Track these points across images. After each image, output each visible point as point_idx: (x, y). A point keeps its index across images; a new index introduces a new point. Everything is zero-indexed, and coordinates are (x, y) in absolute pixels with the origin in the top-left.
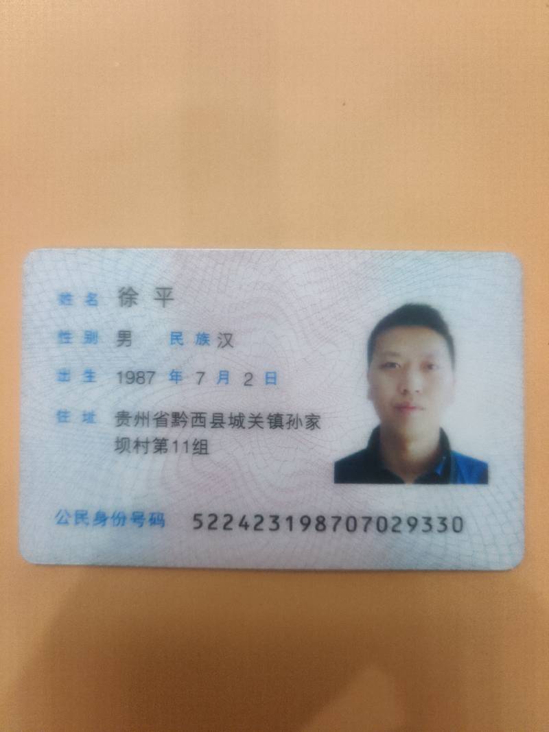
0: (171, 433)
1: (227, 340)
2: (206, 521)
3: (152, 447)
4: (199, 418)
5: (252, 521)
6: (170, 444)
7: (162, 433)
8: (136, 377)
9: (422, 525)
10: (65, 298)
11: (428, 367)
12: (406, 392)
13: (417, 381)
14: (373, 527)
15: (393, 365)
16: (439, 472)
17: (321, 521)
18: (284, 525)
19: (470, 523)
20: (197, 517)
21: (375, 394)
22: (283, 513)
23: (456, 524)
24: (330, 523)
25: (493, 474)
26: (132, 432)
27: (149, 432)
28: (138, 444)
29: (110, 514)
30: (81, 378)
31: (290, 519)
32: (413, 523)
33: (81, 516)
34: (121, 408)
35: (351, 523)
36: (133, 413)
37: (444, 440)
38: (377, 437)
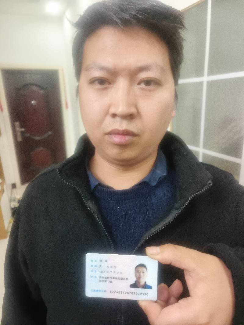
0: (107, 280)
1: (115, 267)
2: (112, 292)
3: (104, 281)
4: (111, 278)
5: (118, 292)
6: (107, 281)
7: (106, 279)
8: (102, 272)
9: (142, 294)
10: (92, 261)
11: (143, 272)
12: (140, 276)
13: (142, 274)
14: (135, 294)
15: (138, 272)
16: (145, 287)
17: (128, 293)
18: (123, 293)
19: (149, 294)
20: (111, 291)
21: (136, 276)
22: (123, 292)
23: (147, 294)
24: (129, 293)
25: (153, 288)
26: (102, 279)
27: (104, 279)
28: (102, 281)
29: (98, 290)
30: (94, 272)
31: (124, 292)
32: (141, 294)
33: (94, 290)
34: (100, 276)
35: (132, 293)
36: (102, 276)
37: (145, 283)
38: (136, 282)
